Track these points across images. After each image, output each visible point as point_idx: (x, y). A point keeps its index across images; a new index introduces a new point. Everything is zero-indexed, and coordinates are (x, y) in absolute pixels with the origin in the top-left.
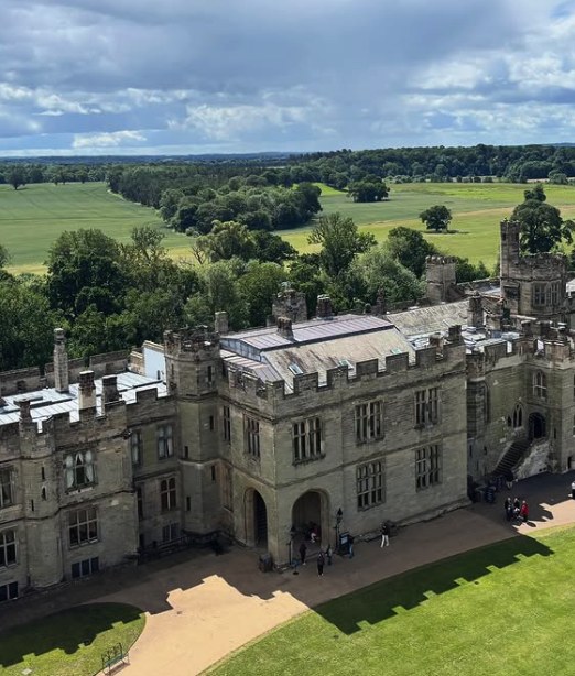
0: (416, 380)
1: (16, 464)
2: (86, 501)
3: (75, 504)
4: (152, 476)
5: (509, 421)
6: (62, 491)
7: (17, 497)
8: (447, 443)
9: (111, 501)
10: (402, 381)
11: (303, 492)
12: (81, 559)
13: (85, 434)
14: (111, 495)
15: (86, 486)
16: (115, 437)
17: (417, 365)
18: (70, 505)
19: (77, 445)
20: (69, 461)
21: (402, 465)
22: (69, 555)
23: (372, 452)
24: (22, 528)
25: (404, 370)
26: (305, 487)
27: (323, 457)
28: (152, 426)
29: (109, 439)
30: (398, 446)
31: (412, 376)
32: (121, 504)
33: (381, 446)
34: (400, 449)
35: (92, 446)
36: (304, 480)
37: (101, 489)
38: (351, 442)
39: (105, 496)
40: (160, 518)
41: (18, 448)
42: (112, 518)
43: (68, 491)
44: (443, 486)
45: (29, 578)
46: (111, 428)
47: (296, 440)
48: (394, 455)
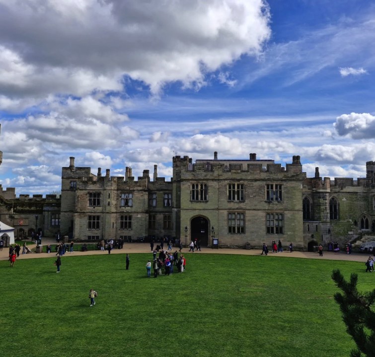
0: (267, 178)
1: (102, 192)
2: (128, 212)
3: (123, 212)
4: (160, 212)
5: (356, 223)
6: (118, 206)
7: (101, 204)
8: (288, 214)
9: (137, 215)
10: (257, 177)
11: (195, 215)
12: (124, 235)
13: (129, 186)
14: (138, 213)
15: (128, 206)
16: (141, 190)
17: (268, 171)
18: (121, 212)
19: (126, 190)
20: (123, 196)
21: (256, 218)
22: (119, 232)
23: (237, 207)
24: (102, 216)
25: (258, 172)
26: (196, 213)
27: (207, 202)
28: (161, 192)
29: (138, 190)
30: (254, 208)
31: (264, 175)
32: (142, 218)
33: (242, 205)
34: (254, 210)
35: (131, 192)
36: (195, 209)
37: (133, 209)
38: (224, 199)
39: (135, 212)
40: (163, 231)
41: (104, 186)
42: (138, 222)
43: (120, 207)
44: (285, 236)
45: (102, 236)
46: (140, 186)
47: (193, 191)
48: (251, 211)
